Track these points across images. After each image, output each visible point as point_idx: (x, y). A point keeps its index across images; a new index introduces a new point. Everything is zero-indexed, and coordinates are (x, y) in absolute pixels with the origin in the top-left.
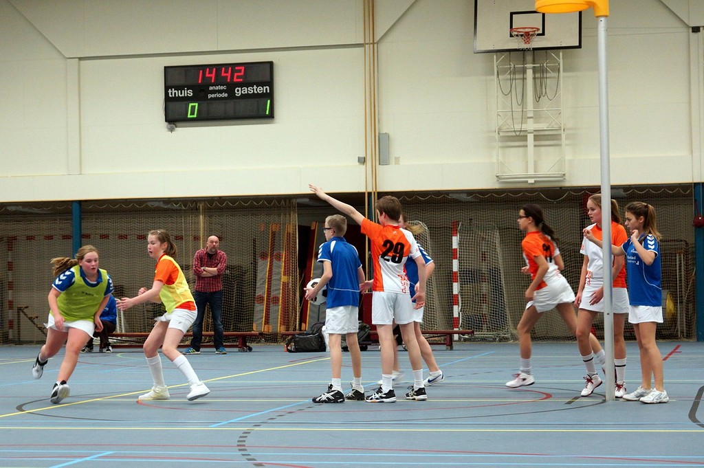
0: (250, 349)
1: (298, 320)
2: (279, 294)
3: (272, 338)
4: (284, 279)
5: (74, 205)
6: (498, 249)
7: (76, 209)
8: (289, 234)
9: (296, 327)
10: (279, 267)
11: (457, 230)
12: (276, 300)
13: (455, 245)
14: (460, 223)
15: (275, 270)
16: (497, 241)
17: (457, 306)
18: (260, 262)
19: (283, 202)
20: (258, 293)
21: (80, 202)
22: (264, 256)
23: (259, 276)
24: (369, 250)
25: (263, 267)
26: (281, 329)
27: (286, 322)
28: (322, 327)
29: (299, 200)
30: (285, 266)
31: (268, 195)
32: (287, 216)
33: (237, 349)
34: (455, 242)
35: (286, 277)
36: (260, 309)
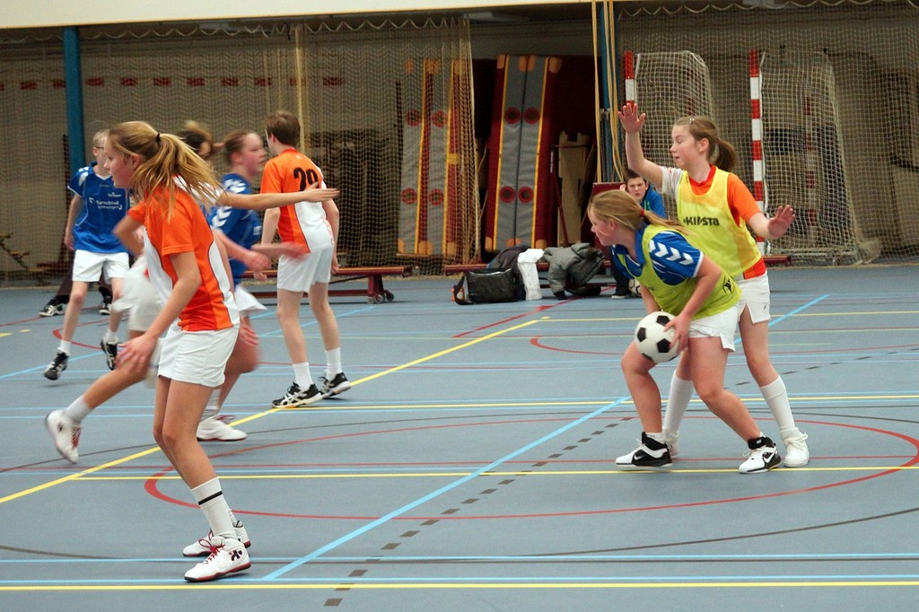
0: (390, 297)
1: (477, 234)
2: (443, 186)
3: (432, 265)
4: (451, 159)
5: (66, 32)
6: (833, 99)
7: (70, 39)
8: (457, 78)
9: (474, 246)
10: (442, 138)
11: (757, 67)
12: (438, 197)
13: (755, 93)
14: (764, 54)
15: (434, 143)
16: (830, 83)
17: (762, 202)
18: (408, 130)
19: (444, 21)
20: (406, 184)
21: (77, 29)
22: (414, 119)
23: (407, 154)
24: (602, 106)
25: (414, 138)
26: (449, 249)
27: (456, 235)
28: (516, 256)
29: (473, 16)
30: (452, 138)
31: (416, 10)
32: (453, 47)
33: (365, 298)
34: (756, 87)
35: (455, 156)
36: (409, 214)
